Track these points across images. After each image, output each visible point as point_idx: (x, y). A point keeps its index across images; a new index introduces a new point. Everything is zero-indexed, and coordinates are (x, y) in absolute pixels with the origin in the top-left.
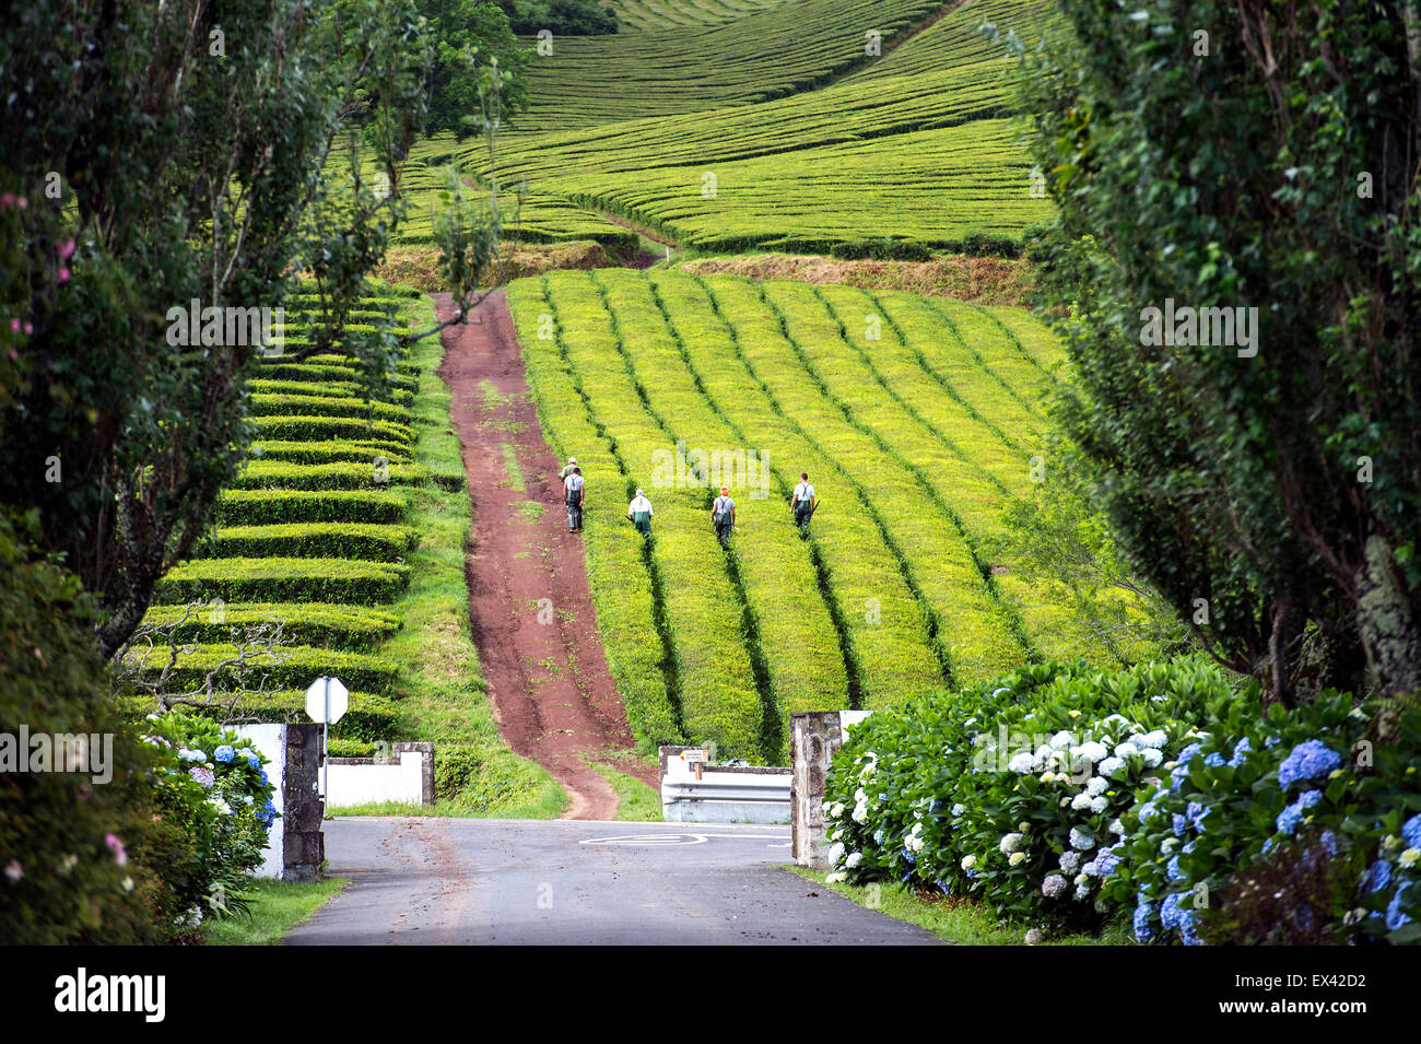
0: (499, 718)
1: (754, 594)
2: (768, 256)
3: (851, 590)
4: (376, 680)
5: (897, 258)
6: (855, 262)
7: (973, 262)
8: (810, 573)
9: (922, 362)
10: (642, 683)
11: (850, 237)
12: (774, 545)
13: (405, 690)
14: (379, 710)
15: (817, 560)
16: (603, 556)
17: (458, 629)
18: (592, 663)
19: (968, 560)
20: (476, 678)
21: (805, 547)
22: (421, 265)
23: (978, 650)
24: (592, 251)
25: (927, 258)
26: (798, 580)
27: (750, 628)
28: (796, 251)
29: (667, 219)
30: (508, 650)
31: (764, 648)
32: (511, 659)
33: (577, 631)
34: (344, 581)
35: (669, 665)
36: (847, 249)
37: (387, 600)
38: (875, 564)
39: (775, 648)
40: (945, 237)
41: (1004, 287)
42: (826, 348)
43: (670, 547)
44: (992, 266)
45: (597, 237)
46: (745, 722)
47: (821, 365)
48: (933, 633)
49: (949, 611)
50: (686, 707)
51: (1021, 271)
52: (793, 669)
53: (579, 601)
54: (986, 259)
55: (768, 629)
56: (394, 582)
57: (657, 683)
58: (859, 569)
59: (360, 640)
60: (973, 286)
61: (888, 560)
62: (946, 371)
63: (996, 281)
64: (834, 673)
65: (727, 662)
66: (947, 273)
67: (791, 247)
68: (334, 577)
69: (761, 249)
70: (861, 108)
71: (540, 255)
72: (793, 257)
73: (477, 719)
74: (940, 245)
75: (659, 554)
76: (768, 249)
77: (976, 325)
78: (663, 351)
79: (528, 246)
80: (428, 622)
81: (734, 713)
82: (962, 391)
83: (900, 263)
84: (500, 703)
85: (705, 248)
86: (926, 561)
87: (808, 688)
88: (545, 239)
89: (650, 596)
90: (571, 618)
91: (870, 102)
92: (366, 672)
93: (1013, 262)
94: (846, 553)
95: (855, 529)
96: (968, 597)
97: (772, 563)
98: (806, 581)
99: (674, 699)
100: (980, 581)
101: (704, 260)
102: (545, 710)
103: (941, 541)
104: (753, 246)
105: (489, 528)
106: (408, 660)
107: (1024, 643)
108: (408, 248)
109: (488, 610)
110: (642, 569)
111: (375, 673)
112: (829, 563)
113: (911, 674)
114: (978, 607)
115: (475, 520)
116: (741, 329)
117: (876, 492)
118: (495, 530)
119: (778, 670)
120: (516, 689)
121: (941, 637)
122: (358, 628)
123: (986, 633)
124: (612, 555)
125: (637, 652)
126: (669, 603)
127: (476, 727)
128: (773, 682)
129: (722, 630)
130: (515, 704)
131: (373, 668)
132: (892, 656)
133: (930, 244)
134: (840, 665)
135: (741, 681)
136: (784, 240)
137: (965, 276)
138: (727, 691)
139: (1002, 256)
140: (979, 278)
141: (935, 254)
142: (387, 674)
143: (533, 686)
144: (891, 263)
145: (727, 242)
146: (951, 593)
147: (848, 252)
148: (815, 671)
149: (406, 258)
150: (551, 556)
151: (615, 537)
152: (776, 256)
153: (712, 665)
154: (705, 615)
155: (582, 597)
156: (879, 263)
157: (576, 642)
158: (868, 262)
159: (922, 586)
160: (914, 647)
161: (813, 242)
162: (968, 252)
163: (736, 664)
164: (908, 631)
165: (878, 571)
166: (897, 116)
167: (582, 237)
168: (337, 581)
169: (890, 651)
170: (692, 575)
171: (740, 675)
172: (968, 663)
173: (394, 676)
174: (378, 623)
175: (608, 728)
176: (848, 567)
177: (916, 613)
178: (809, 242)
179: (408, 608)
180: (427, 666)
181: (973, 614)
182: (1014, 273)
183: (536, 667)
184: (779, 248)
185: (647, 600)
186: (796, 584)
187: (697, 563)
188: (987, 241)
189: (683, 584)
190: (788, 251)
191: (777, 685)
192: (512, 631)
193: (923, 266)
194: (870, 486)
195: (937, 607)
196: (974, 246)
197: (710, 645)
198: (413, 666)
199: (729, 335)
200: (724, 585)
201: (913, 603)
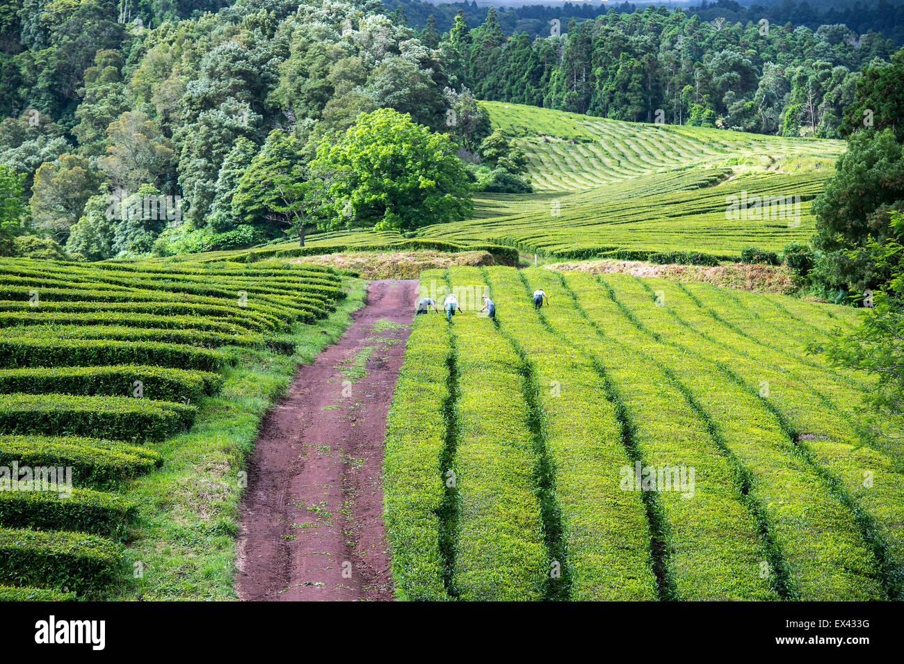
0: (240, 565)
1: (555, 445)
2: (604, 261)
3: (656, 445)
4: (105, 519)
5: (694, 264)
6: (665, 266)
7: (748, 267)
8: (615, 428)
9: (715, 316)
10: (412, 530)
11: (661, 249)
12: (580, 403)
13: (141, 531)
14: (91, 553)
15: (622, 416)
16: (404, 405)
17: (227, 469)
18: (368, 509)
19: (775, 426)
20: (228, 521)
21: (611, 406)
22: (368, 265)
23: (798, 509)
24: (485, 258)
25: (716, 264)
26: (601, 433)
27: (544, 478)
28: (624, 258)
29: (540, 246)
30: (280, 495)
31: (558, 498)
32: (280, 503)
33: (362, 477)
34: (112, 416)
35: (448, 512)
36: (660, 257)
37: (158, 437)
38: (681, 423)
39: (569, 498)
40: (728, 253)
41: (770, 284)
42: (643, 305)
43: (473, 399)
44: (762, 270)
45: (489, 249)
46: (526, 578)
47: (638, 314)
48: (745, 491)
49: (761, 469)
50: (460, 560)
51: (785, 273)
52: (589, 521)
53: (372, 448)
54: (758, 265)
55: (566, 479)
56: (168, 419)
57: (430, 531)
58: (664, 426)
59: (107, 476)
60: (748, 283)
61: (696, 422)
62: (733, 321)
63: (764, 280)
64: (635, 526)
65: (513, 511)
66: (729, 273)
67: (620, 256)
68: (102, 411)
69: (600, 256)
70: (671, 203)
71: (449, 259)
72: (621, 262)
73: (213, 566)
74: (725, 259)
75: (461, 406)
76: (605, 257)
77: (754, 301)
78: (521, 304)
79: (442, 253)
80: (196, 461)
81: (516, 569)
82: (748, 332)
83: (697, 267)
84: (249, 550)
85: (561, 256)
86: (735, 425)
87: (604, 543)
88: (454, 249)
89: (442, 443)
90: (359, 463)
91: (677, 200)
92: (94, 509)
93: (777, 267)
94: (653, 414)
95: (663, 395)
96: (780, 457)
97: (575, 418)
98: (610, 436)
99: (447, 550)
100: (790, 444)
101: (561, 264)
102: (299, 558)
103: (747, 409)
104: (595, 255)
105: (308, 386)
106: (158, 499)
107: (848, 503)
108: (360, 253)
109: (273, 452)
110: (440, 418)
111: (105, 510)
112: (635, 421)
113: (722, 531)
114: (792, 466)
115: (296, 379)
116: (580, 295)
117: (683, 373)
118: (313, 388)
119: (571, 521)
120: (274, 533)
121: (755, 494)
122: (106, 462)
123: (805, 491)
124: (413, 404)
125: (414, 497)
126: (460, 449)
127: (208, 576)
128: (564, 535)
129: (511, 477)
130: (266, 550)
131: (103, 505)
132: (701, 511)
133: (719, 258)
134: (642, 518)
135: (527, 531)
136: (615, 251)
137: (742, 276)
138: (510, 542)
139: (769, 263)
140: (752, 278)
141: (721, 263)
142: (119, 513)
143: (292, 531)
144: (691, 266)
145: (577, 252)
146: (762, 452)
147: (660, 259)
148: (613, 524)
149: (358, 260)
150: (359, 409)
151: (421, 390)
152: (611, 261)
153: (496, 513)
154: (496, 461)
155: (377, 444)
156: (682, 267)
157: (358, 487)
158: (675, 266)
159: (730, 446)
160: (726, 502)
161: (637, 253)
162: (745, 260)
163: (524, 514)
164: (718, 486)
165: (685, 429)
166: (693, 207)
167: (479, 249)
168: (104, 416)
169: (699, 506)
170: (487, 425)
171: (527, 526)
172: (788, 522)
173: (131, 515)
174: (132, 458)
175: (367, 581)
176: (654, 425)
177: (727, 469)
178: (634, 253)
179: (178, 446)
180: (177, 507)
181: (786, 472)
182: (777, 275)
183: (304, 512)
184: (613, 256)
185: (438, 445)
186: (600, 438)
187: (497, 414)
188: (758, 254)
189: (479, 431)
190: (619, 258)
191: (569, 538)
192: (292, 475)
193: (713, 269)
194: (677, 369)
195: (749, 464)
196: (749, 257)
197: (496, 492)
198: (161, 506)
199: (571, 297)
200: (524, 435)
201: (723, 460)
